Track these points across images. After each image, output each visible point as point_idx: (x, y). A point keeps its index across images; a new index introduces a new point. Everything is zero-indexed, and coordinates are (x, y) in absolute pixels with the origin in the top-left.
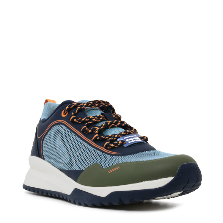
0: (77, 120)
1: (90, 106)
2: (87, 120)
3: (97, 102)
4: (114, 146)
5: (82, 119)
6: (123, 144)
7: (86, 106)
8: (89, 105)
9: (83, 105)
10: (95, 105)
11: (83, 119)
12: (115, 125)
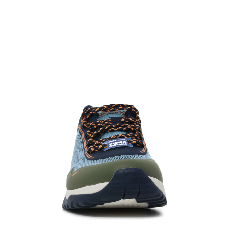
0: (87, 125)
1: (104, 111)
2: (94, 124)
3: (113, 106)
4: (94, 150)
5: (89, 124)
6: (104, 148)
7: (98, 111)
8: (102, 110)
9: (96, 110)
10: (111, 109)
11: (91, 124)
12: (115, 129)
